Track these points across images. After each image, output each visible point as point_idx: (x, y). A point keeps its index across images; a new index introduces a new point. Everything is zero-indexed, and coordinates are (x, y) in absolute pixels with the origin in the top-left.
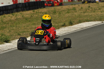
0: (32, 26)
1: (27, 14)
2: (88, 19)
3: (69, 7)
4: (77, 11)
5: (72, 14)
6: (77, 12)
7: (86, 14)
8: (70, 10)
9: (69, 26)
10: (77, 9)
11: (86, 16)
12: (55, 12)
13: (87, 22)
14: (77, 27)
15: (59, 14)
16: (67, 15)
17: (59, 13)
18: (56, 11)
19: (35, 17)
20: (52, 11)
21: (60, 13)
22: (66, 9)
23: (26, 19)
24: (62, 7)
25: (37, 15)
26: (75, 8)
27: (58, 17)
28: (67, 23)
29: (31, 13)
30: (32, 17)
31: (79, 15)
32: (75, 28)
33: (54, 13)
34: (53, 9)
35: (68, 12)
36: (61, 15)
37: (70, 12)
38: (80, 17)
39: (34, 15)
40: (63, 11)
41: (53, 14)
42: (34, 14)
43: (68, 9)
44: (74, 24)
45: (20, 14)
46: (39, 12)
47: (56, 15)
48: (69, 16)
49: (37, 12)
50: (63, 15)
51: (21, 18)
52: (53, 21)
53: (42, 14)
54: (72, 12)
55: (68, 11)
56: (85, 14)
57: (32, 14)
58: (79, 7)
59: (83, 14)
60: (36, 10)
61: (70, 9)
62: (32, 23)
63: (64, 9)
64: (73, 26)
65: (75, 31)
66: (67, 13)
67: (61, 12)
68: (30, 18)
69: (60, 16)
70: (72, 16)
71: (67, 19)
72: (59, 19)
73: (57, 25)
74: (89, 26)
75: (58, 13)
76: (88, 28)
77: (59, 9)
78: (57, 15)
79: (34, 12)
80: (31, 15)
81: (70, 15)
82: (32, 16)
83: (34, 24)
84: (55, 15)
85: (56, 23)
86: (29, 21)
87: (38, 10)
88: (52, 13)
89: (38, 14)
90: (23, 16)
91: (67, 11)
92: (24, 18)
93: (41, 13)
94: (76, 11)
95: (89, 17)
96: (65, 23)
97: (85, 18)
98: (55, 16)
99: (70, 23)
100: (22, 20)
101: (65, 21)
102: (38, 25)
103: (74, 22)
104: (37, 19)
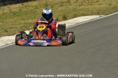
0: (21, 21)
1: (15, 8)
2: (84, 13)
5: (66, 7)
6: (71, 5)
7: (82, 7)
8: (64, 3)
9: (62, 21)
10: (72, 2)
11: (82, 9)
13: (83, 16)
14: (72, 22)
16: (60, 8)
17: (51, 6)
18: (48, 5)
19: (24, 11)
20: (43, 5)
22: (59, 2)
23: (14, 14)
25: (26, 9)
28: (60, 18)
30: (21, 11)
31: (74, 9)
32: (69, 23)
34: (45, 2)
35: (61, 6)
36: (54, 9)
37: (64, 5)
38: (75, 11)
39: (23, 9)
40: (56, 4)
42: (23, 7)
44: (68, 19)
45: (7, 8)
46: (28, 6)
48: (62, 10)
49: (26, 6)
50: (56, 9)
51: (8, 12)
53: (32, 7)
55: (62, 4)
56: (80, 8)
57: (21, 8)
59: (78, 8)
60: (25, 4)
61: (63, 1)
62: (20, 18)
63: (57, 2)
64: (67, 21)
65: (70, 27)
67: (54, 5)
68: (19, 12)
70: (66, 10)
71: (61, 13)
74: (85, 21)
76: (85, 23)
77: (52, 2)
80: (20, 8)
81: (64, 9)
82: (21, 10)
83: (23, 19)
86: (18, 16)
87: (28, 4)
89: (27, 8)
90: (10, 10)
92: (11, 12)
93: (30, 6)
95: (86, 10)
96: (58, 18)
97: (81, 12)
99: (64, 17)
100: (9, 15)
101: (58, 16)
102: (27, 20)
103: (68, 16)
104: (26, 13)
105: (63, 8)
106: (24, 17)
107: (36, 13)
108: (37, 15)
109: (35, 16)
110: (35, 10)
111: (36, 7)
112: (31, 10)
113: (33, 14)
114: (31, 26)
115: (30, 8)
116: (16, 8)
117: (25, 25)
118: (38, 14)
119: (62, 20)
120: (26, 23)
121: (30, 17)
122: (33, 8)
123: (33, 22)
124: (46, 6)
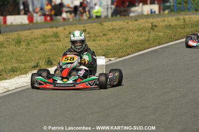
3: (45, 31)
4: (62, 40)
5: (51, 45)
6: (60, 41)
8: (48, 37)
10: (62, 36)
12: (20, 42)
15: (26, 45)
16: (42, 47)
17: (27, 43)
18: (22, 41)
20: (13, 40)
22: (40, 36)
24: (33, 32)
26: (57, 32)
27: (25, 50)
28: (42, 63)
33: (16, 43)
34: (16, 35)
35: (44, 42)
36: (31, 47)
37: (48, 42)
40: (35, 38)
41: (15, 46)
43: (45, 36)
47: (21, 47)
48: (45, 48)
50: (35, 47)
52: (16, 59)
54: (52, 41)
55: (45, 39)
58: (64, 31)
61: (47, 35)
63: (36, 36)
66: (42, 43)
67: (31, 41)
69: (29, 49)
70: (51, 49)
71: (42, 55)
72: (27, 55)
73: (23, 65)
75: (24, 43)
77: (28, 36)
78: (23, 46)
81: (48, 48)
84: (19, 46)
85: (22, 63)
91: (42, 41)
94: (58, 39)
96: (38, 63)
98: (18, 49)
99: (49, 61)
101: (39, 59)
103: (55, 60)
105: (47, 46)
107: (1, 55)
108: (3, 58)
111: (2, 45)
118: (5, 57)
124: (18, 42)
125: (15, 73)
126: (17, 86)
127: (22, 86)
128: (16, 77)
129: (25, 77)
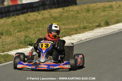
0: (62, 26)
1: (55, 13)
3: (105, 4)
5: (108, 13)
6: (114, 10)
8: (107, 8)
9: (105, 27)
10: (115, 7)
12: (89, 11)
14: (114, 28)
16: (103, 14)
19: (65, 16)
20: (85, 9)
21: (94, 12)
22: (101, 7)
23: (54, 19)
24: (97, 5)
25: (67, 14)
26: (111, 5)
27: (92, 16)
28: (102, 23)
29: (60, 12)
30: (61, 16)
31: (117, 14)
32: (111, 29)
34: (86, 6)
35: (104, 11)
37: (106, 11)
38: (117, 16)
39: (64, 14)
40: (98, 9)
41: (86, 13)
43: (104, 7)
44: (110, 25)
45: (47, 13)
46: (69, 10)
48: (105, 15)
49: (67, 11)
50: (98, 14)
51: (48, 17)
52: (87, 21)
54: (109, 10)
55: (104, 9)
57: (62, 12)
58: (116, 4)
59: (121, 13)
60: (66, 8)
62: (61, 23)
63: (99, 7)
64: (109, 27)
65: (112, 33)
66: (102, 11)
67: (96, 10)
68: (59, 17)
69: (95, 15)
70: (108, 15)
71: (103, 19)
72: (93, 19)
73: (91, 25)
75: (92, 12)
77: (94, 7)
78: (91, 13)
79: (64, 11)
80: (60, 13)
82: (62, 14)
83: (64, 24)
84: (89, 13)
85: (90, 23)
86: (59, 21)
87: (69, 8)
88: (85, 11)
89: (68, 12)
90: (51, 15)
91: (102, 10)
92: (52, 17)
93: (72, 11)
94: (112, 9)
96: (100, 24)
98: (88, 15)
99: (106, 23)
100: (49, 20)
101: (100, 22)
102: (68, 25)
103: (110, 22)
104: (67, 18)
105: (105, 13)
106: (65, 22)
107: (77, 18)
108: (78, 20)
109: (77, 21)
110: (77, 15)
111: (78, 12)
112: (73, 15)
113: (74, 19)
114: (72, 31)
115: (71, 13)
116: (57, 13)
117: (66, 30)
118: (80, 19)
119: (104, 25)
120: (67, 29)
121: (71, 22)
122: (74, 13)
123: (74, 28)
124: (88, 11)
125: (86, 30)
126: (87, 38)
127: (90, 37)
128: (86, 32)
129: (92, 32)
